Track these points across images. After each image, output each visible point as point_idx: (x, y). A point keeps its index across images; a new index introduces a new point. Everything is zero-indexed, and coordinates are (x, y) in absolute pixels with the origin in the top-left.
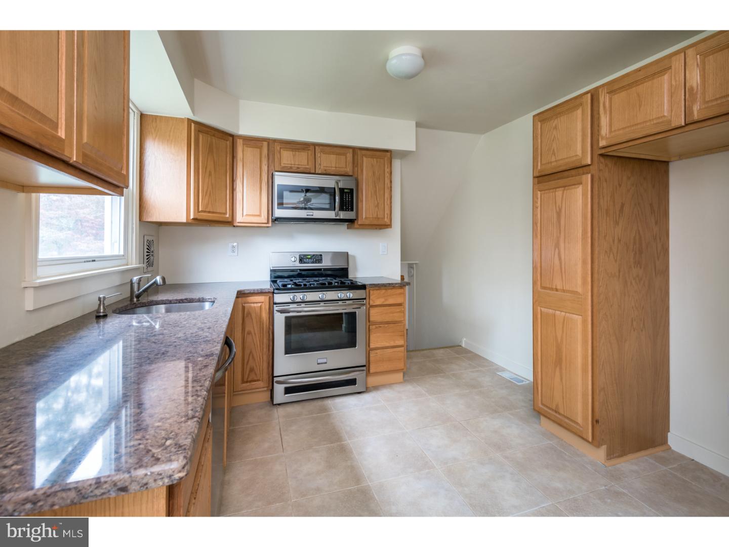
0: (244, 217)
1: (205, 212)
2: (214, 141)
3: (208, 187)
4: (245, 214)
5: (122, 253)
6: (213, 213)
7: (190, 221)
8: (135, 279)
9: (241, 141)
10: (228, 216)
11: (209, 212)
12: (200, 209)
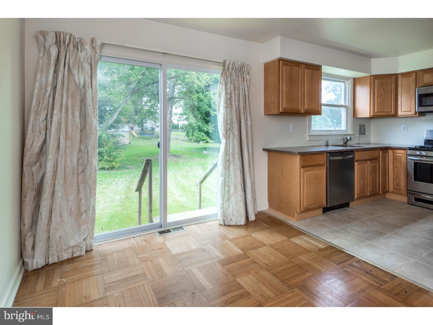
0: (402, 113)
1: (378, 112)
2: (384, 80)
3: (380, 101)
4: (402, 111)
5: (345, 129)
6: (384, 112)
7: (371, 117)
8: (345, 137)
9: (400, 76)
10: (392, 113)
11: (381, 112)
12: (376, 111)
